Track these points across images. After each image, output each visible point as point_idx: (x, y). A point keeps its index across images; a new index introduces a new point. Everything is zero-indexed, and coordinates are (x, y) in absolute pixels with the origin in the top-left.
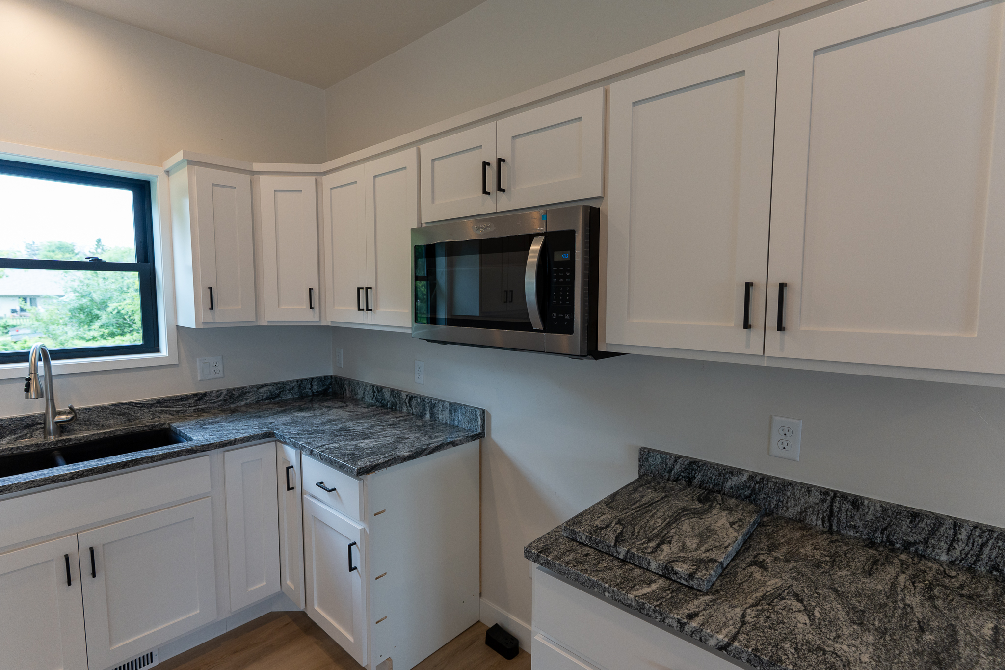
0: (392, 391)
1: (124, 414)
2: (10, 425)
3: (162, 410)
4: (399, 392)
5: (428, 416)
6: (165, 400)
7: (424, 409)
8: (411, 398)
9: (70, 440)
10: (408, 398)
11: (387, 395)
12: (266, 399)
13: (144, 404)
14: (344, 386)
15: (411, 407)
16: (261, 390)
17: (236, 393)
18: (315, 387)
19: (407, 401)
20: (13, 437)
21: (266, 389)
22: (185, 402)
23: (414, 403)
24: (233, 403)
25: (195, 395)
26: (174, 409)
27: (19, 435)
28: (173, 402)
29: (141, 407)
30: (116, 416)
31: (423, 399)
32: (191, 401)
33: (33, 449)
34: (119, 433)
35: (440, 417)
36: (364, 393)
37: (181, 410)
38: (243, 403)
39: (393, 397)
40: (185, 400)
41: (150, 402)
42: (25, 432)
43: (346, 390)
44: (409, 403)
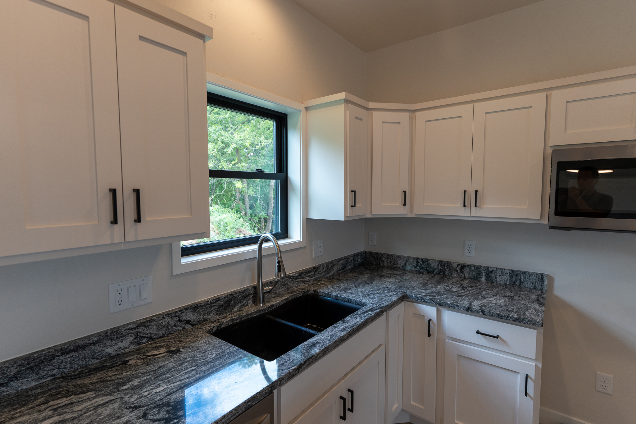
0: (440, 262)
1: (286, 285)
2: (239, 296)
3: (301, 280)
4: (448, 264)
5: (483, 279)
6: (302, 273)
7: (479, 275)
8: (463, 267)
9: (273, 306)
10: (460, 266)
11: (434, 265)
12: (341, 269)
13: (294, 276)
14: (380, 259)
15: (463, 272)
16: (339, 263)
17: (330, 266)
18: (359, 260)
19: (458, 269)
20: (240, 305)
21: (341, 262)
22: (310, 274)
23: (466, 270)
24: (328, 273)
25: (314, 268)
26: (306, 279)
27: (242, 303)
28: (305, 274)
29: (293, 279)
30: (282, 286)
31: (479, 267)
32: (312, 273)
33: (258, 314)
34: (290, 299)
35: (498, 280)
36: (405, 264)
37: (308, 280)
38: (332, 273)
39: (441, 266)
40: (309, 273)
41: (297, 275)
42: (245, 301)
43: (383, 261)
44: (461, 270)
